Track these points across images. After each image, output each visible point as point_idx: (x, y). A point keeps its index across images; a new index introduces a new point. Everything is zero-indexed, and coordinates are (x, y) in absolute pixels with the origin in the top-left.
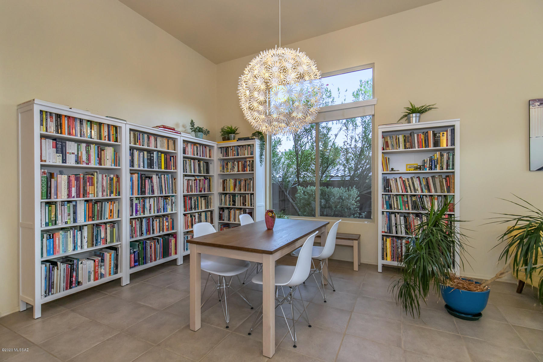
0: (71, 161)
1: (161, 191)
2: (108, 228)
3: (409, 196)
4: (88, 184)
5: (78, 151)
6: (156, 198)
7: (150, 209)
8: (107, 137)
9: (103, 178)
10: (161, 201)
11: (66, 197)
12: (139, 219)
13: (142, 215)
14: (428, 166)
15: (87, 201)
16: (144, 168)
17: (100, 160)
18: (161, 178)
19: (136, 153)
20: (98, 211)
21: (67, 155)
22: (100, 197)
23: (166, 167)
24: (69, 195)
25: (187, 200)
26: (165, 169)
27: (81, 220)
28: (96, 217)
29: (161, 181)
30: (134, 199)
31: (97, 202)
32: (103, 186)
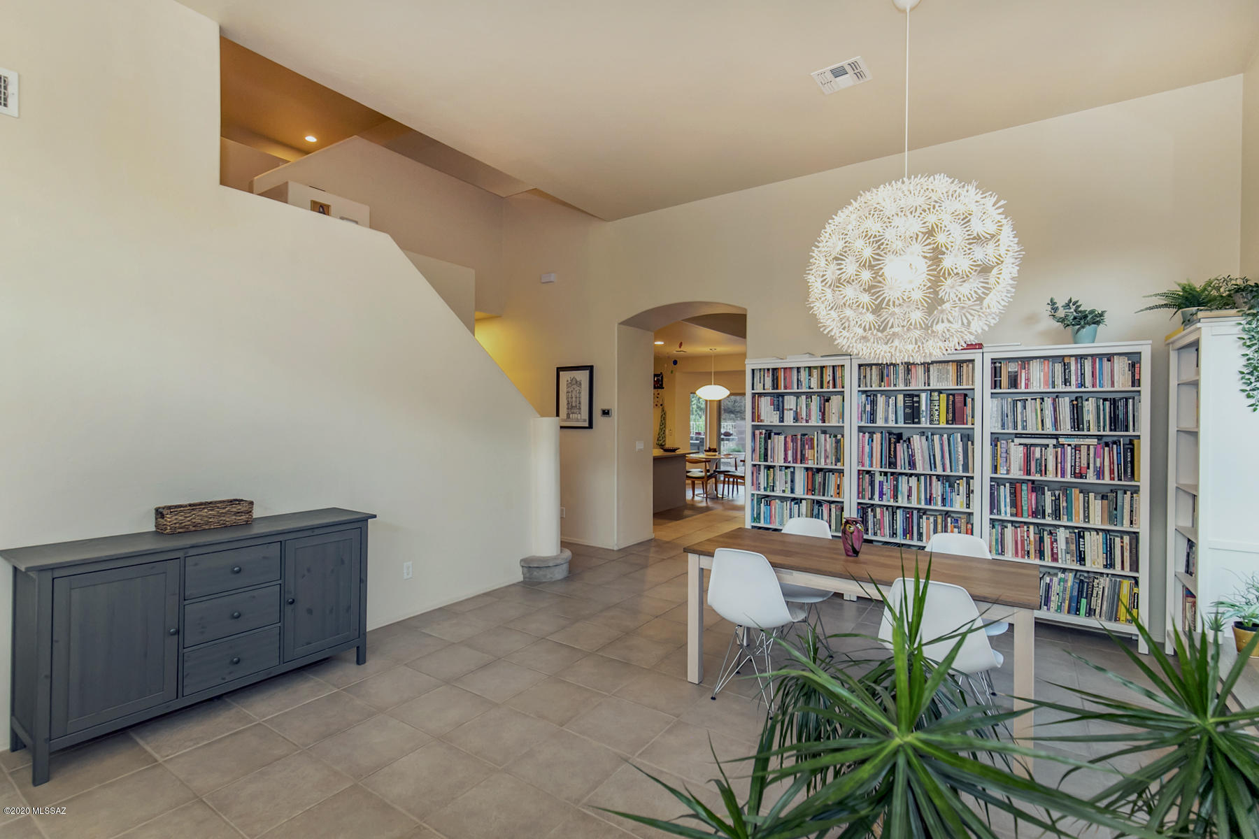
0: (789, 420)
1: (933, 465)
2: (833, 510)
4: (807, 447)
5: (797, 405)
6: (923, 477)
7: (909, 496)
8: (831, 382)
9: (825, 440)
10: (937, 488)
11: (783, 461)
12: (890, 509)
13: (892, 503)
15: (807, 469)
16: (896, 423)
17: (823, 414)
18: (933, 440)
19: (881, 400)
20: (820, 483)
21: (785, 412)
22: (822, 465)
23: (949, 418)
24: (786, 460)
25: (1024, 493)
26: (947, 423)
27: (800, 492)
28: (817, 491)
29: (933, 445)
30: (877, 475)
31: (819, 470)
32: (826, 450)
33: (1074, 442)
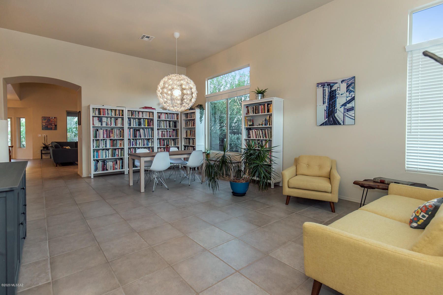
0: (104, 125)
1: (145, 136)
2: (119, 151)
3: (257, 140)
4: (111, 133)
5: (107, 121)
6: (142, 139)
7: (139, 144)
8: (118, 114)
9: (117, 131)
10: (146, 141)
11: (102, 138)
12: (134, 148)
13: (135, 147)
14: (264, 124)
15: (111, 140)
16: (136, 126)
17: (116, 123)
18: (145, 130)
19: (132, 120)
20: (115, 143)
21: (103, 122)
22: (116, 138)
23: (148, 125)
24: (103, 137)
25: (161, 141)
26: (147, 126)
27: (108, 147)
28: (114, 146)
29: (145, 131)
30: (131, 140)
31: (114, 140)
32: (117, 134)
33: (169, 130)
